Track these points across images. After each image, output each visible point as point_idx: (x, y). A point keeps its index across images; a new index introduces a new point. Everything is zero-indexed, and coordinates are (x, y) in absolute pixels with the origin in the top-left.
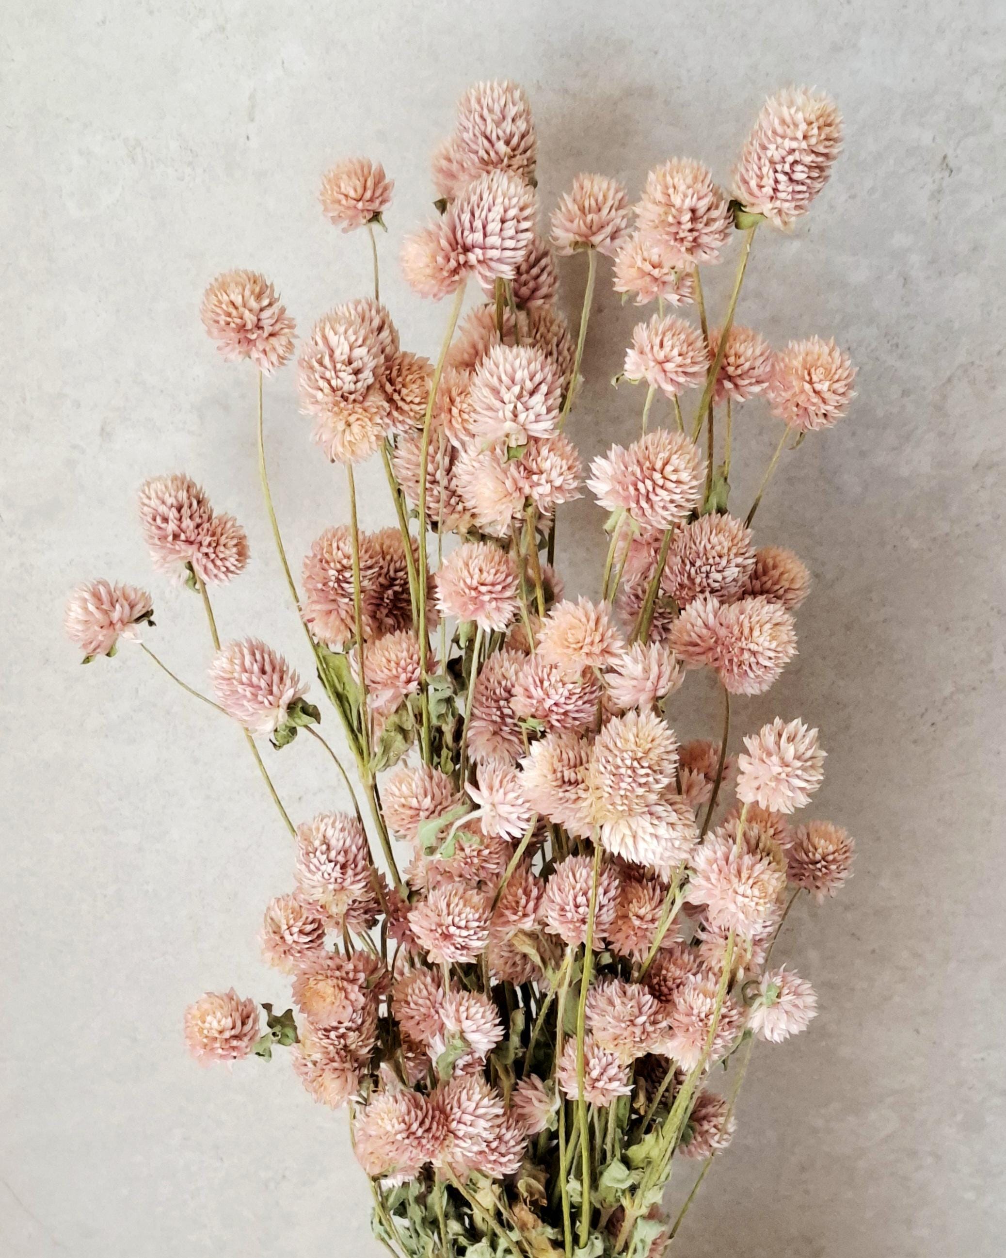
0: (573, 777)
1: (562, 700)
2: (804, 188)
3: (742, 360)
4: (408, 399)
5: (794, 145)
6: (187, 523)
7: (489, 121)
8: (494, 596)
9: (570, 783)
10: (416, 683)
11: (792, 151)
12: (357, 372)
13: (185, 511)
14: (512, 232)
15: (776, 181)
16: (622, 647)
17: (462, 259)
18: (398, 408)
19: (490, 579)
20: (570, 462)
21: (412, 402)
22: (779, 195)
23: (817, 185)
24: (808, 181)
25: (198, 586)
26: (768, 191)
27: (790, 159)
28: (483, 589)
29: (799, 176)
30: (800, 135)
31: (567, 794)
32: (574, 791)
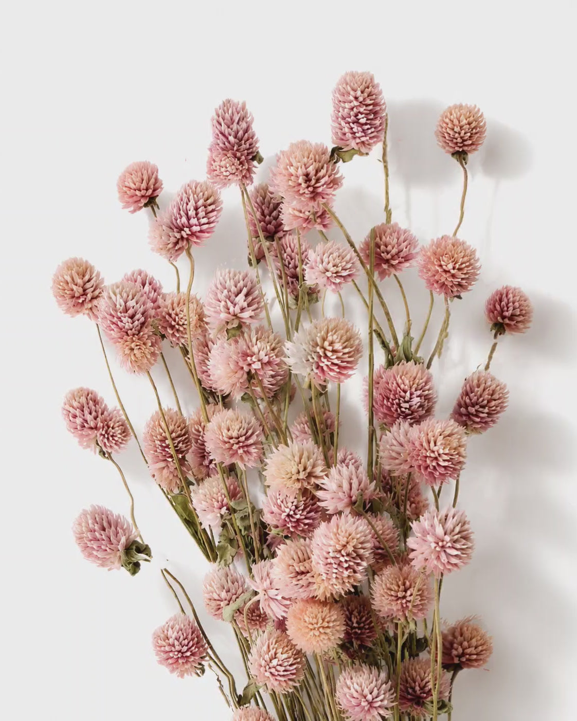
0: (302, 569)
1: (292, 513)
2: (368, 126)
3: (389, 248)
4: (181, 323)
5: (352, 104)
6: (89, 418)
7: (223, 124)
8: (241, 444)
9: (303, 573)
10: (225, 508)
11: (352, 109)
12: (132, 317)
13: (86, 411)
14: (203, 214)
15: (352, 128)
16: (322, 471)
17: (178, 236)
18: (178, 330)
19: (235, 434)
20: (273, 345)
21: (183, 324)
22: (357, 135)
23: (377, 122)
24: (369, 122)
25: (106, 455)
26: (349, 135)
27: (352, 113)
28: (232, 441)
29: (363, 121)
30: (351, 98)
31: (300, 582)
32: (304, 578)
